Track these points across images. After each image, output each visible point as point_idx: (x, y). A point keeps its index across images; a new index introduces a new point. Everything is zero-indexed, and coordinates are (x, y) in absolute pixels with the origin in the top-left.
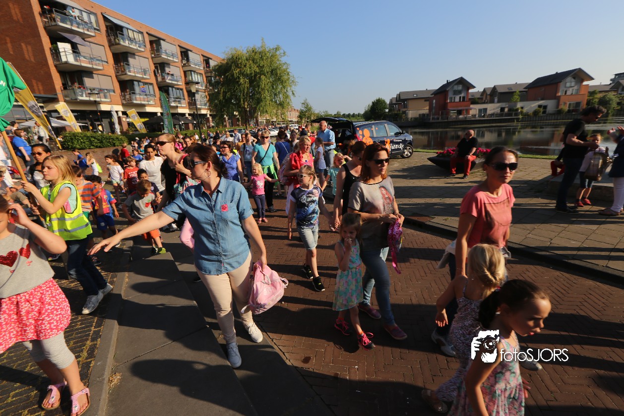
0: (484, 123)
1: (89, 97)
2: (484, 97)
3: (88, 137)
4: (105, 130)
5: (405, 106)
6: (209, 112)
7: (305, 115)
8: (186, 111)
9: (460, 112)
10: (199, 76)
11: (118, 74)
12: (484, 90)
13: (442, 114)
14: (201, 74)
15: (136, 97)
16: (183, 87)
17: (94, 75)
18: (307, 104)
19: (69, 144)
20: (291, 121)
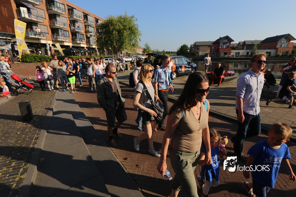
0: (238, 60)
1: (35, 36)
2: (239, 46)
3: (34, 57)
4: (42, 53)
5: (198, 49)
6: (96, 47)
7: (146, 51)
8: (85, 46)
9: (225, 54)
10: (92, 28)
11: (51, 25)
12: (239, 43)
13: (216, 54)
14: (93, 27)
15: (59, 37)
16: (84, 33)
17: (38, 25)
18: (148, 46)
19: (24, 59)
20: (139, 54)
